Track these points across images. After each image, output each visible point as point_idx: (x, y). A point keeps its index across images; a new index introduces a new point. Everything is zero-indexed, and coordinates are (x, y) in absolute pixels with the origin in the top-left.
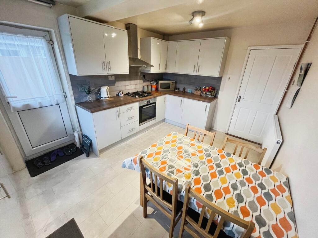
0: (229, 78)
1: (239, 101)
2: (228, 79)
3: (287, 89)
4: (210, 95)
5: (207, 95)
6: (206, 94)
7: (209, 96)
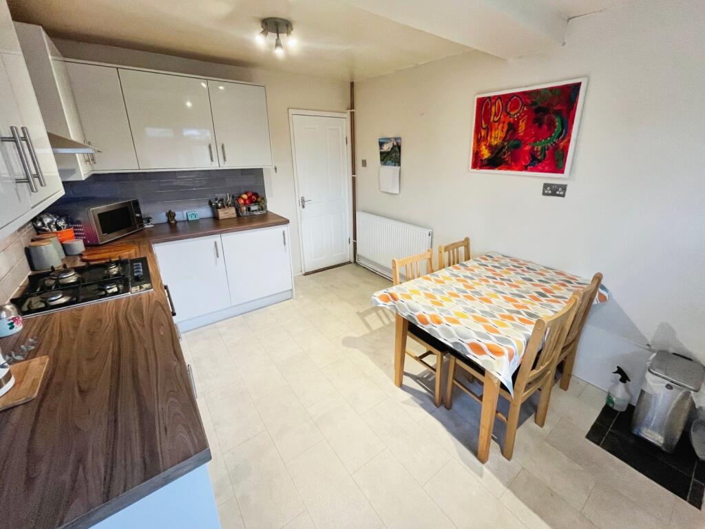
0: (276, 169)
1: (303, 207)
2: (274, 170)
3: (354, 173)
4: (259, 210)
5: (253, 211)
6: (249, 209)
7: (255, 213)
